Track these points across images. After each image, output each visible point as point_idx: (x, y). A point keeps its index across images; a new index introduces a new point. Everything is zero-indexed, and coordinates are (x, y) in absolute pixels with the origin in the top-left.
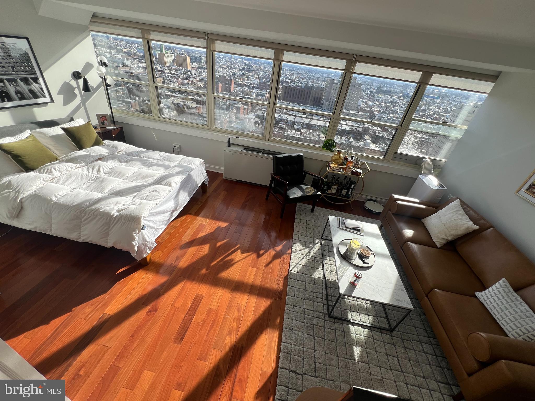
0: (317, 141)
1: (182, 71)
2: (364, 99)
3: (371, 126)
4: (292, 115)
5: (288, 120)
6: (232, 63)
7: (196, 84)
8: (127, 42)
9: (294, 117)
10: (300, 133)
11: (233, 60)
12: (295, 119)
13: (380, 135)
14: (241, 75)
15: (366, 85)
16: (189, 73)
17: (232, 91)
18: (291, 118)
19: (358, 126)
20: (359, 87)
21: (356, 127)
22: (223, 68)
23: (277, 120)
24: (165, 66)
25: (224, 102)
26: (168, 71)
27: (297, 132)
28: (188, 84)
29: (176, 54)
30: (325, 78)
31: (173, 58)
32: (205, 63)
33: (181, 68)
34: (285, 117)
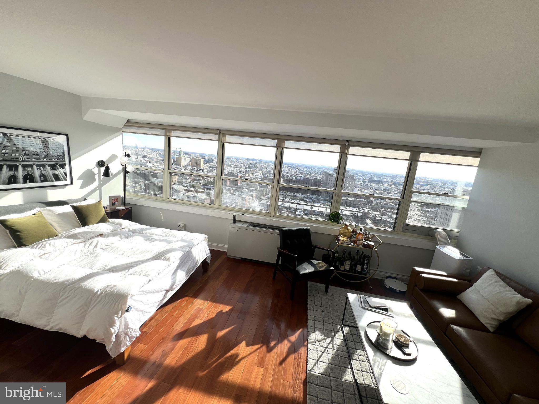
1: (196, 170)
2: (358, 187)
3: (370, 211)
4: (294, 203)
5: (290, 208)
6: (239, 163)
7: (207, 180)
8: (153, 150)
11: (240, 160)
12: (297, 206)
13: (381, 219)
14: (246, 172)
15: (358, 177)
16: (201, 171)
17: (239, 184)
18: (293, 206)
19: (358, 211)
20: (352, 178)
21: (355, 212)
22: (231, 167)
23: (280, 208)
24: (181, 167)
25: (230, 194)
26: (184, 170)
28: (200, 180)
29: (191, 157)
30: (320, 172)
31: (189, 160)
32: (215, 163)
33: (195, 167)
34: (287, 205)
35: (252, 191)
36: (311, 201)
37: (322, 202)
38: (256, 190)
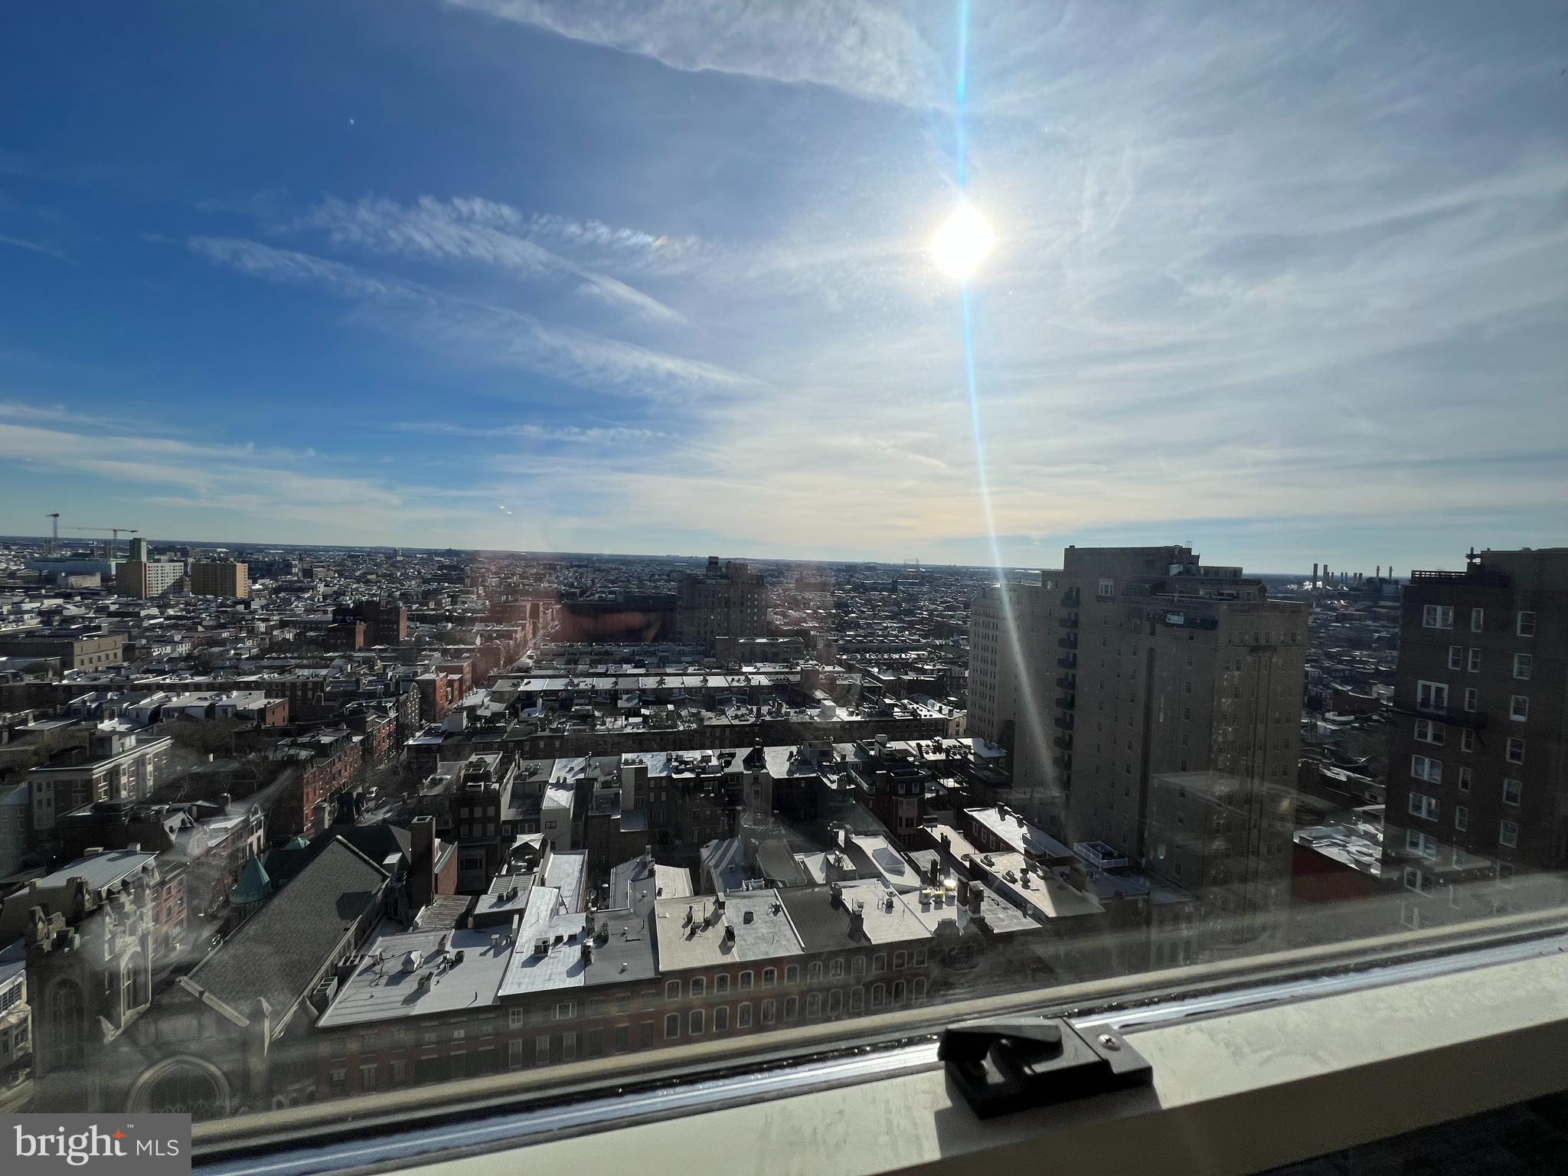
0: (695, 731)
1: (213, 604)
2: (776, 606)
3: (817, 665)
4: (605, 675)
5: (597, 690)
6: (396, 567)
7: (268, 637)
9: (614, 679)
10: (640, 719)
11: (399, 558)
12: (616, 683)
13: (847, 683)
14: (426, 596)
16: (241, 608)
17: (403, 636)
18: (603, 684)
19: (787, 670)
20: (758, 583)
21: (782, 673)
22: (367, 582)
23: (564, 694)
24: (141, 599)
25: (374, 675)
26: (155, 611)
27: (632, 720)
28: (238, 640)
29: (191, 560)
30: (668, 575)
31: (179, 572)
32: (300, 575)
33: (208, 596)
34: (585, 684)
35: (458, 654)
36: (655, 660)
37: (689, 659)
38: (468, 650)
